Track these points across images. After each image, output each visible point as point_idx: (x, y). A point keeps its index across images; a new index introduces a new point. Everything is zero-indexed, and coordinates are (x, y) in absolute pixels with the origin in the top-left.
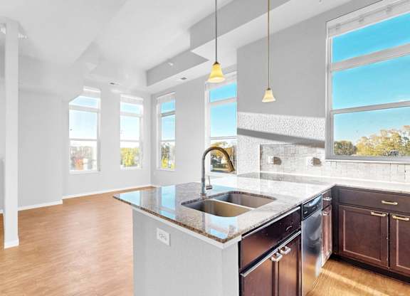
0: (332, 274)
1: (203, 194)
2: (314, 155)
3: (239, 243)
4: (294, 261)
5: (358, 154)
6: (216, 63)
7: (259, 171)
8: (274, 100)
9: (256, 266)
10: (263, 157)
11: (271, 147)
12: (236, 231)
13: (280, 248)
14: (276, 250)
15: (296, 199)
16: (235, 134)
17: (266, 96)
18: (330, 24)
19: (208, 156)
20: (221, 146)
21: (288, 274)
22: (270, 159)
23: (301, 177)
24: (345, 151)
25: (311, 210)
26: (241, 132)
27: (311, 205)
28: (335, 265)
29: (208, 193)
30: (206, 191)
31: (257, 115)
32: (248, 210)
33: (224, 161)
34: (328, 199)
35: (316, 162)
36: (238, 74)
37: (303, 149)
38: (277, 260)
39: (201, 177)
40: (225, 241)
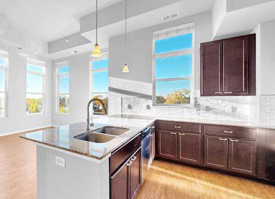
0: (155, 168)
1: (88, 129)
2: (147, 104)
3: (110, 158)
4: (138, 164)
5: (166, 103)
6: (97, 45)
7: (120, 113)
8: (128, 71)
9: (119, 170)
10: (123, 105)
11: (127, 99)
12: (108, 151)
13: (131, 157)
14: (129, 159)
15: (139, 128)
16: (108, 91)
17: (124, 69)
18: (155, 33)
19: (91, 105)
20: (99, 98)
21: (135, 172)
22: (126, 106)
23: (141, 116)
24: (160, 101)
25: (146, 134)
26: (111, 89)
27: (146, 131)
28: (157, 162)
29: (91, 128)
30: (90, 127)
31: (120, 79)
32: (115, 137)
33: (101, 107)
34: (153, 127)
35: (148, 107)
36: (109, 54)
37: (142, 100)
38: (130, 165)
39: (86, 118)
40: (102, 158)
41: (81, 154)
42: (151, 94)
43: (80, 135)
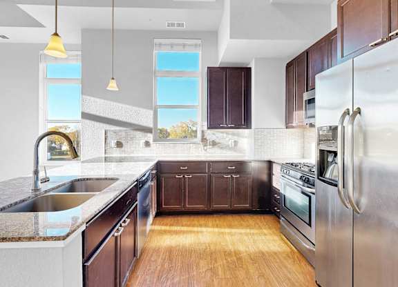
0: (157, 228)
1: (36, 189)
2: (146, 139)
3: (83, 232)
4: (132, 229)
5: (170, 137)
6: (56, 34)
7: (104, 155)
8: (117, 89)
9: (101, 248)
10: (108, 141)
11: (115, 132)
12: (80, 221)
13: (121, 222)
14: (119, 224)
15: (133, 175)
17: (110, 85)
19: (44, 144)
21: (127, 242)
22: (113, 143)
23: (138, 157)
24: (163, 136)
25: (144, 183)
26: (85, 116)
27: (144, 178)
28: (159, 219)
29: (43, 187)
30: (40, 185)
31: (103, 101)
32: (94, 195)
33: (65, 147)
34: (154, 172)
35: (147, 144)
36: (83, 56)
37: (139, 134)
38: (119, 234)
39: (32, 169)
40: (68, 235)
41: (19, 239)
42: (151, 125)
43: (16, 203)
